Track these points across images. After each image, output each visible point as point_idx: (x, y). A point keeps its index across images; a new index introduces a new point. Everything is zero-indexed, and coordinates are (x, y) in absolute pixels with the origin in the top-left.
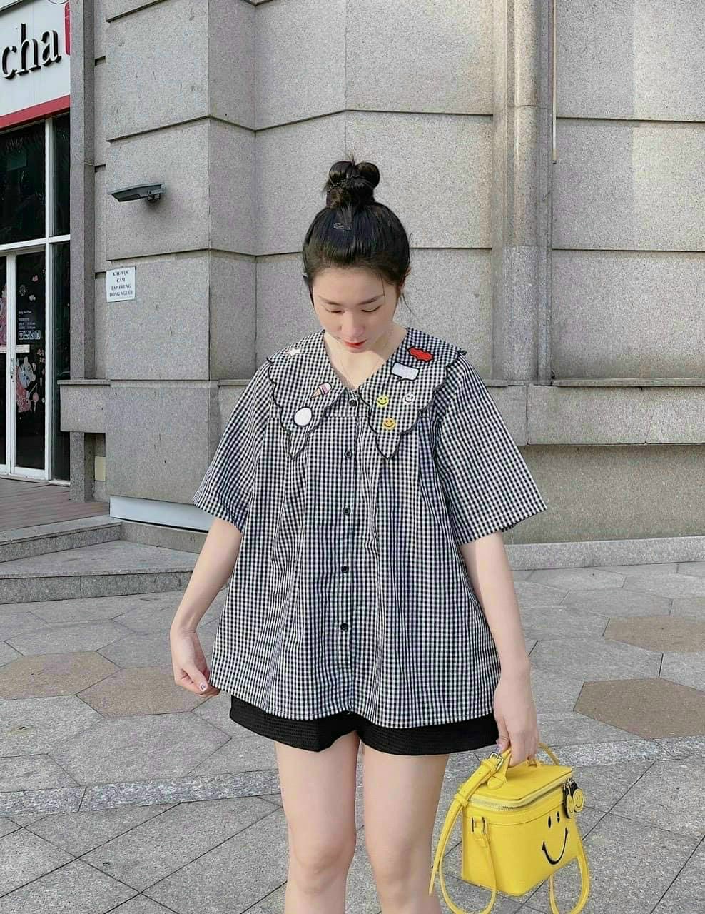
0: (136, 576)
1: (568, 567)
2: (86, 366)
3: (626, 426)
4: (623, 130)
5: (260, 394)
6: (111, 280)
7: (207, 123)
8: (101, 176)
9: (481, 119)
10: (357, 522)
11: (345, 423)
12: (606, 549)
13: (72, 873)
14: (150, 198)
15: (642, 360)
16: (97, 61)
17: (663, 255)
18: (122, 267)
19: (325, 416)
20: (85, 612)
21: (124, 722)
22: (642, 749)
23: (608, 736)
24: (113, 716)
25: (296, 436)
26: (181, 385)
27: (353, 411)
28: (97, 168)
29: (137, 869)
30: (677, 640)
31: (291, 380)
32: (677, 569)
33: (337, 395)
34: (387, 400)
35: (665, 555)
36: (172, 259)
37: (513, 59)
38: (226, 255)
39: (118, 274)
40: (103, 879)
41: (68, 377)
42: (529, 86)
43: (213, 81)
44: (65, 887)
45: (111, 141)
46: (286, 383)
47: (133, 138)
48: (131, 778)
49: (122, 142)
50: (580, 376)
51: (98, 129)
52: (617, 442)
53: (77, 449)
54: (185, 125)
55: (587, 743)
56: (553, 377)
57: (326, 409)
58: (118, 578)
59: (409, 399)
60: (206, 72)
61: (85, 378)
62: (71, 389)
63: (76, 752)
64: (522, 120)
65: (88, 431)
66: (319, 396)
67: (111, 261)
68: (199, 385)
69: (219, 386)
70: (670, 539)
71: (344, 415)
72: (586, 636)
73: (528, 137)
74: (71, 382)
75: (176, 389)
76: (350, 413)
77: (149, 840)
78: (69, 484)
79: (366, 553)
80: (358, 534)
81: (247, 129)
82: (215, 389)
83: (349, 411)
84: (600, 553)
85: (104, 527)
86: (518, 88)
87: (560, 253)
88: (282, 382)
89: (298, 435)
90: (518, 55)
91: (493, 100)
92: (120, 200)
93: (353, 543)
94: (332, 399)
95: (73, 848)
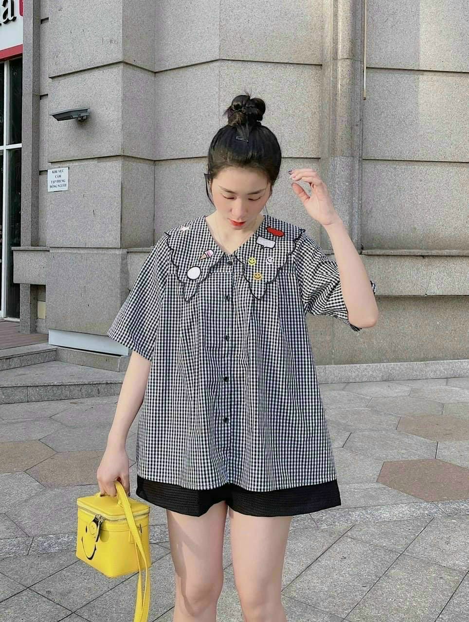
0: (67, 386)
1: (370, 381)
2: (32, 237)
3: (412, 282)
4: (412, 77)
5: (162, 258)
6: (51, 176)
7: (121, 66)
8: (45, 102)
9: (314, 67)
10: (234, 346)
11: (225, 276)
12: (397, 368)
13: (24, 598)
14: (79, 119)
15: (423, 237)
16: (42, 21)
17: (439, 164)
18: (59, 167)
19: (210, 272)
20: (31, 412)
21: (60, 491)
22: (425, 508)
23: (401, 500)
24: (51, 487)
25: (189, 287)
26: (100, 251)
27: (230, 269)
28: (41, 97)
29: (71, 595)
30: (448, 432)
31: (184, 248)
32: (447, 383)
33: (218, 258)
34: (255, 261)
35: (439, 373)
36: (95, 162)
37: (337, 26)
38: (133, 159)
39: (56, 172)
40: (47, 603)
41: (19, 245)
42: (348, 45)
43: (126, 37)
44: (20, 608)
45: (52, 78)
46: (181, 250)
47: (68, 76)
48: (66, 531)
49: (60, 78)
50: (382, 248)
51: (43, 69)
52: (406, 294)
53: (25, 296)
54: (105, 68)
55: (387, 504)
56: (362, 248)
57: (211, 268)
58: (55, 388)
59: (270, 261)
60: (121, 31)
61: (32, 246)
62: (21, 253)
63: (26, 512)
64: (343, 68)
65: (33, 283)
66: (205, 259)
67: (51, 162)
68: (113, 252)
69: (128, 252)
70: (442, 361)
71: (224, 271)
72: (385, 429)
73: (346, 81)
74: (21, 248)
75: (97, 254)
76: (228, 270)
77: (78, 575)
78: (19, 320)
79: (240, 367)
80: (234, 354)
81: (149, 71)
82: (125, 255)
83: (227, 269)
84: (394, 371)
85: (45, 352)
86: (340, 46)
87: (367, 161)
88: (178, 249)
89: (190, 285)
90: (340, 24)
91: (322, 54)
92: (58, 120)
93: (231, 361)
94: (215, 260)
95: (25, 581)
